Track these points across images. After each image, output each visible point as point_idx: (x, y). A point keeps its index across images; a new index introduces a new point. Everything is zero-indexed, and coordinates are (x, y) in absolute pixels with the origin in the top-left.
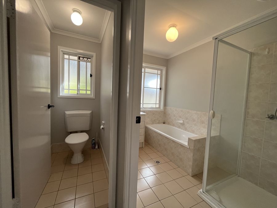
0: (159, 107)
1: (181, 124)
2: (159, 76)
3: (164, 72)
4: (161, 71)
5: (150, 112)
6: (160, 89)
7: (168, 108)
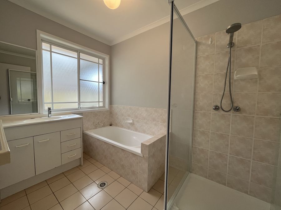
0: (104, 106)
1: (131, 124)
2: (101, 67)
3: (107, 62)
4: (104, 60)
5: (91, 113)
6: (104, 83)
7: (115, 106)
